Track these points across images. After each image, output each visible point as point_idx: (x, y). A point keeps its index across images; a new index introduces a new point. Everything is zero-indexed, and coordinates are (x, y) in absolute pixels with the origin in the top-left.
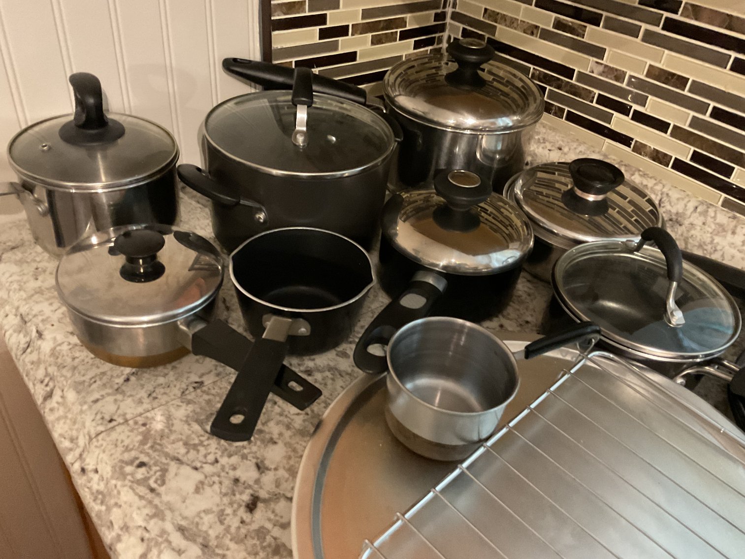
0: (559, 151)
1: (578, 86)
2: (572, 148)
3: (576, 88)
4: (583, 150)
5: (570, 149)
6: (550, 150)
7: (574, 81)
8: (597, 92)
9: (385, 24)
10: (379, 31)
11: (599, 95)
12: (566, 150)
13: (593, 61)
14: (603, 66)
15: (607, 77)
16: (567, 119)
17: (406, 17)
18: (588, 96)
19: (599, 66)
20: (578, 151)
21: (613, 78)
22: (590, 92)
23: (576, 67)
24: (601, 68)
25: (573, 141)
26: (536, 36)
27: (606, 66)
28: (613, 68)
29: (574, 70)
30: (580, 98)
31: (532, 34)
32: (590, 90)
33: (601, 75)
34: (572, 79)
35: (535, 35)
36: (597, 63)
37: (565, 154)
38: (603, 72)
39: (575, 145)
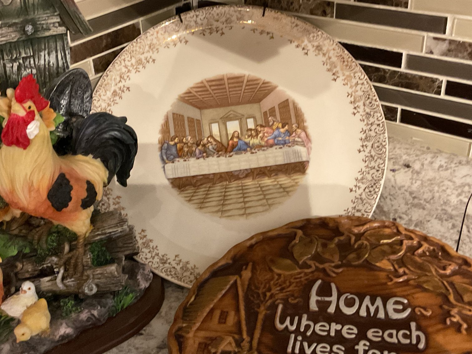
0: (407, 169)
1: (411, 75)
2: (426, 162)
3: (409, 79)
4: (443, 163)
5: (423, 165)
6: (393, 171)
7: (403, 69)
8: (444, 79)
9: (109, 40)
10: (103, 52)
11: (448, 82)
12: (417, 166)
13: (428, 37)
14: (447, 42)
15: (456, 56)
16: (403, 120)
17: (138, 23)
18: (430, 87)
19: (440, 43)
20: (436, 165)
21: (467, 57)
22: (433, 81)
23: (403, 48)
24: (444, 46)
25: (424, 153)
26: (332, 17)
27: (451, 42)
28: (464, 43)
29: (401, 54)
30: (418, 90)
31: (324, 14)
32: (432, 78)
33: (444, 54)
34: (400, 67)
35: (329, 15)
36: (435, 38)
37: (418, 173)
38: (449, 50)
39: (429, 157)
